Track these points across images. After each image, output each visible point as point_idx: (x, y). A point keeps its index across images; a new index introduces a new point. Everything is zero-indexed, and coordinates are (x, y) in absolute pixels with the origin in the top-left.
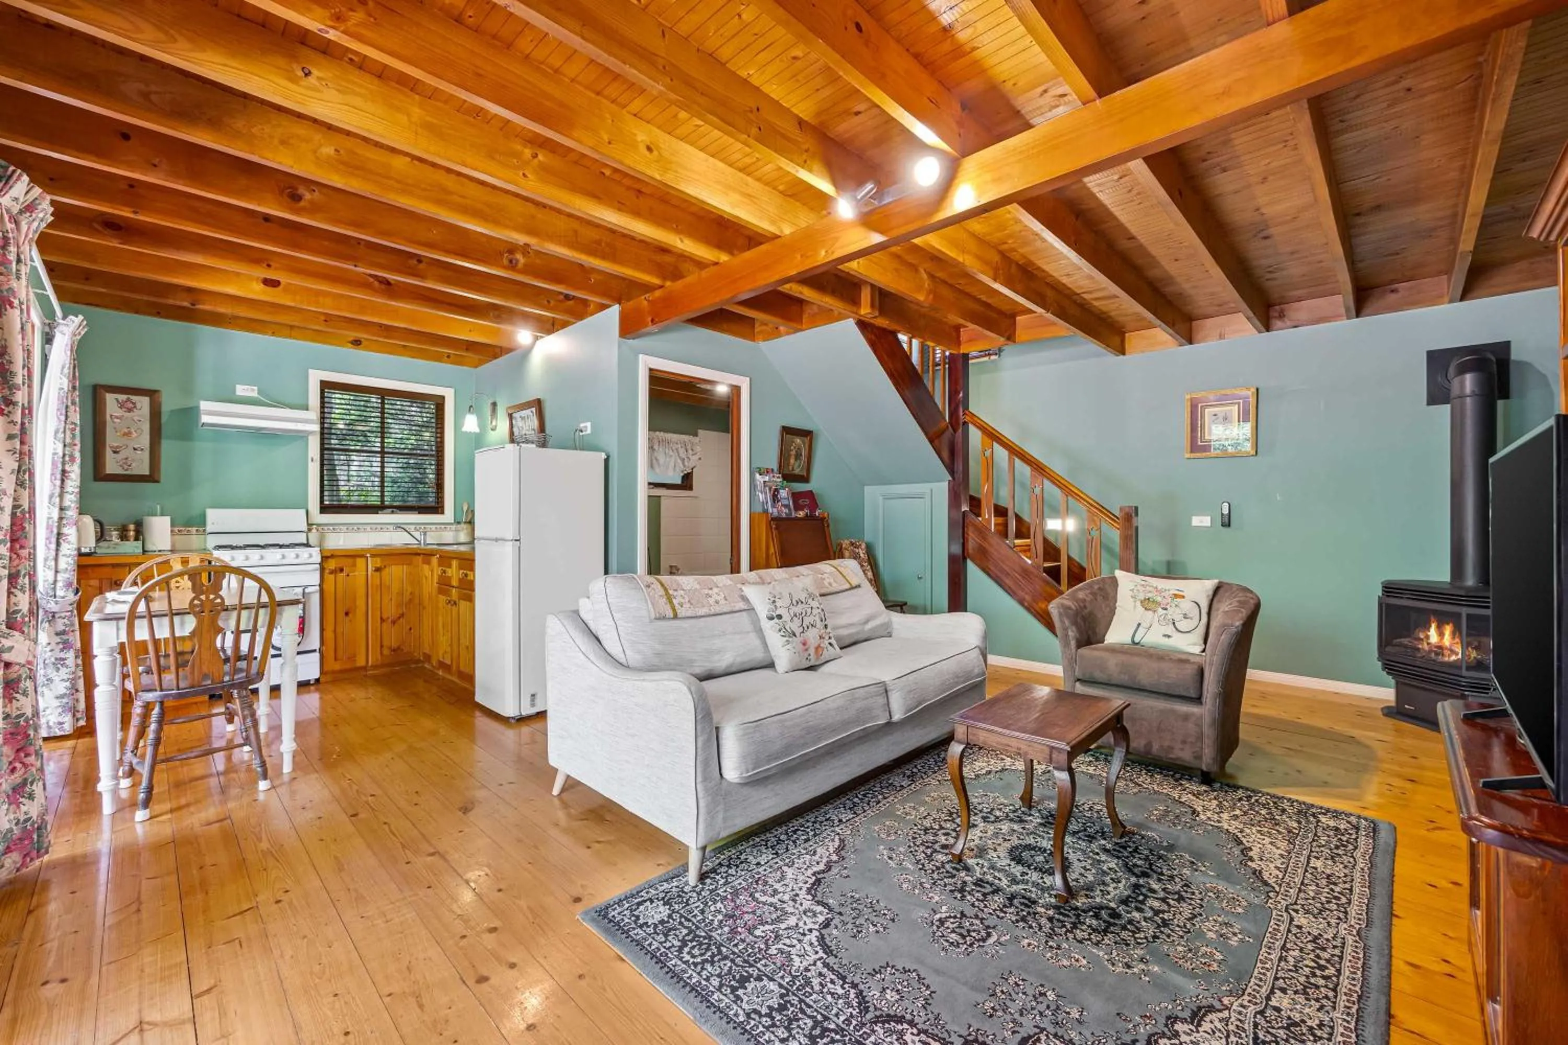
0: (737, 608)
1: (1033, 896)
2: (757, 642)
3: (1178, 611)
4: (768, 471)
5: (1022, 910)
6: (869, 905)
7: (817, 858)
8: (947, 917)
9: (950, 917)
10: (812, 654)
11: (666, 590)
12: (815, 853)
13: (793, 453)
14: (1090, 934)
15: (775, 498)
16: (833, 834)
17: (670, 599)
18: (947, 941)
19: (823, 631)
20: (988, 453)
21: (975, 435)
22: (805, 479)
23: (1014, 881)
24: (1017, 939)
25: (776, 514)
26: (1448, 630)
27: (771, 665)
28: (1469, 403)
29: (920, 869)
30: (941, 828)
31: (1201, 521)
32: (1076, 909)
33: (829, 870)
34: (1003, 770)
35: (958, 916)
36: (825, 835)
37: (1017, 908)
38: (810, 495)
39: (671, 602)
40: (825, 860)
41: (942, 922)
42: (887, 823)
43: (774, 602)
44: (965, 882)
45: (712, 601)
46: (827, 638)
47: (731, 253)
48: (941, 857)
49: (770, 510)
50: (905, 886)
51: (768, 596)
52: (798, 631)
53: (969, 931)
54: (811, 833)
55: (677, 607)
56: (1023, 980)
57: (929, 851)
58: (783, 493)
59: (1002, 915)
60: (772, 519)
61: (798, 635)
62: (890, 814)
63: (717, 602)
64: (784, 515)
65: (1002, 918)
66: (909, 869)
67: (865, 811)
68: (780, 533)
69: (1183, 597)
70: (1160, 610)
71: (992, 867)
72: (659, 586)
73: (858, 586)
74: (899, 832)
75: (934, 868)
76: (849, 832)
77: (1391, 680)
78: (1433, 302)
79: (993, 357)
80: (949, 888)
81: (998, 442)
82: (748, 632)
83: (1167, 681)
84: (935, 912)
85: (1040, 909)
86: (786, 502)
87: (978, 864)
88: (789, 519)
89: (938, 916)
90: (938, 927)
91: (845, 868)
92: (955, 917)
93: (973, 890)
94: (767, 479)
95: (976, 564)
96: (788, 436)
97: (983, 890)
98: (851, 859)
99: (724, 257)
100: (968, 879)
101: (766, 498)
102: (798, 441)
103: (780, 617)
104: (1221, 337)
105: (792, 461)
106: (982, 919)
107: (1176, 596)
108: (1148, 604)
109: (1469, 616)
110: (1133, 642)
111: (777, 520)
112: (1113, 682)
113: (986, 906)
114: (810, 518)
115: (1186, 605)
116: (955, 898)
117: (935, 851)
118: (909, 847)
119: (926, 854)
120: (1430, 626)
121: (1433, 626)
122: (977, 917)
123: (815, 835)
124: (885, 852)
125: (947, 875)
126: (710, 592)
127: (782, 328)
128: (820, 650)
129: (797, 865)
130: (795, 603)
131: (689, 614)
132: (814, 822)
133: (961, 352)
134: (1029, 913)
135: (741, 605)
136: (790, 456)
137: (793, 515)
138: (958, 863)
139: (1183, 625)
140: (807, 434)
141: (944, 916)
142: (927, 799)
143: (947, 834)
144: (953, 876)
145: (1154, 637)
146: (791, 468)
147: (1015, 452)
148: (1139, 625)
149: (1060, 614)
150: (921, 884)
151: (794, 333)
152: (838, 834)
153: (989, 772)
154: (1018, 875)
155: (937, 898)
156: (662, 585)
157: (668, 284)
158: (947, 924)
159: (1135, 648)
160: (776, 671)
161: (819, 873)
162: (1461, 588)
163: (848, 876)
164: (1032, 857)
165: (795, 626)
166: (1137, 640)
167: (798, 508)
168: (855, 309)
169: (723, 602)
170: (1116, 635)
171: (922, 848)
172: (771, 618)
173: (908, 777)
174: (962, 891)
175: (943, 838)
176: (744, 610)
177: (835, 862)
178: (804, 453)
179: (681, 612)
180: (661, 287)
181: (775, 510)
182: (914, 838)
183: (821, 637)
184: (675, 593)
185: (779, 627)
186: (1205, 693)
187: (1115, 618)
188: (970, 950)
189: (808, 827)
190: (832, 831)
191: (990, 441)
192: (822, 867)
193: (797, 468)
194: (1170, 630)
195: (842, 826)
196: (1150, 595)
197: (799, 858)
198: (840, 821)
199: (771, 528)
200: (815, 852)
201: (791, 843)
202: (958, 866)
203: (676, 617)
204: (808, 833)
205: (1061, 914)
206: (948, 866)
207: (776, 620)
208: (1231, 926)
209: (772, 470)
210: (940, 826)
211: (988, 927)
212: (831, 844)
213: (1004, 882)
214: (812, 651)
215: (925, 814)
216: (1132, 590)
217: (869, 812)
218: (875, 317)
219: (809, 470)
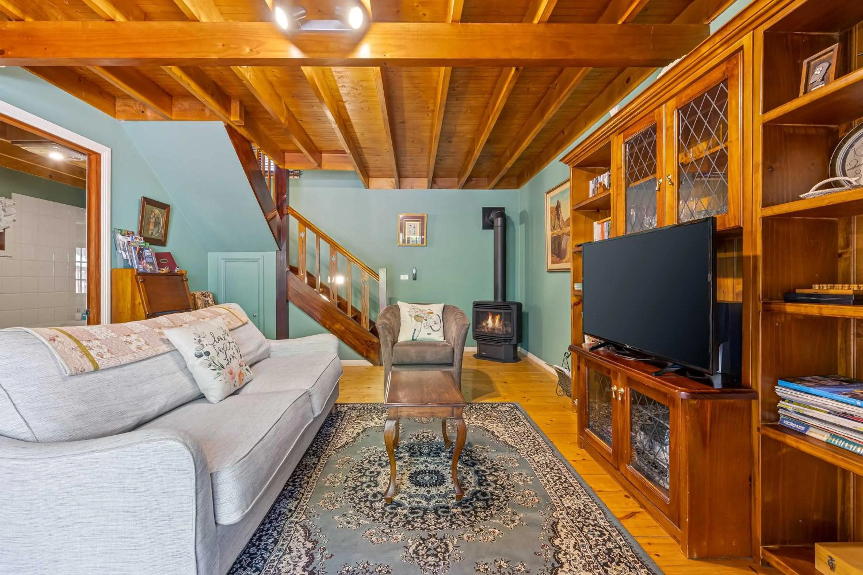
0: (161, 352)
1: (444, 504)
2: (185, 380)
3: (432, 320)
4: (128, 234)
5: (447, 516)
6: (364, 571)
7: (295, 553)
8: (416, 548)
9: (418, 546)
10: (237, 381)
11: (77, 341)
12: (291, 551)
13: (153, 220)
14: (485, 512)
15: (140, 257)
16: (293, 525)
17: (85, 352)
18: (430, 565)
19: (240, 360)
20: (302, 235)
21: (293, 224)
22: (162, 243)
23: (428, 500)
24: (460, 538)
25: (141, 270)
26: (497, 318)
27: (201, 397)
28: (499, 229)
29: (374, 520)
30: (362, 483)
31: (404, 277)
32: (467, 500)
33: (313, 558)
34: (365, 430)
35: (421, 542)
36: (286, 529)
37: (443, 516)
38: (168, 255)
39: (88, 355)
40: (303, 551)
41: (416, 552)
42: (326, 496)
43: (200, 341)
44: (405, 515)
45: (133, 347)
46: (244, 365)
47: (128, 19)
48: (378, 505)
49: (136, 266)
50: (374, 539)
51: (194, 336)
52: (224, 363)
53: (435, 549)
54: (275, 533)
55: (97, 358)
56: (486, 564)
57: (368, 504)
58: (147, 253)
59: (441, 526)
60: (139, 274)
61: (225, 367)
62: (322, 489)
63: (139, 348)
64: (149, 271)
65: (442, 528)
66: (366, 525)
67: (303, 494)
68: (146, 286)
69: (432, 313)
70: (424, 321)
71: (411, 496)
72: (68, 339)
73: (246, 323)
74: (339, 499)
75: (381, 515)
76: (304, 517)
77: (475, 342)
78: (483, 187)
79: (296, 177)
80: (401, 524)
81: (308, 227)
82: (174, 373)
83: (440, 357)
84: (407, 548)
85: (454, 511)
86: (150, 260)
87: (401, 498)
88: (153, 274)
89: (411, 550)
90: (418, 558)
91: (324, 549)
92: (420, 544)
93: (413, 518)
94: (129, 239)
95: (295, 304)
96: (147, 205)
97: (418, 515)
98: (323, 539)
99: (119, 18)
100: (405, 511)
101: (131, 257)
102: (157, 211)
103: (208, 353)
104: (412, 188)
105: (151, 227)
106: (434, 535)
107: (430, 313)
108: (418, 318)
109: (504, 313)
110: (413, 340)
111: (143, 275)
112: (413, 363)
113: (429, 526)
114: (171, 274)
115: (435, 318)
116: (409, 530)
117: (371, 502)
118: (354, 507)
119: (368, 507)
120: (488, 318)
121: (490, 317)
122: (431, 536)
123: (279, 533)
124: (342, 520)
125: (392, 516)
126: (129, 339)
127: (149, 113)
128: (241, 375)
129: (283, 570)
130: (217, 340)
131: (112, 364)
132: (271, 522)
133: (286, 168)
134: (451, 517)
135: (164, 348)
136: (149, 223)
137: (158, 271)
138: (391, 504)
139: (436, 327)
140: (165, 207)
141: (414, 547)
142: (337, 466)
143: (369, 486)
144: (396, 515)
145: (423, 335)
146: (150, 233)
147: (320, 235)
148: (415, 330)
149: (383, 328)
150: (383, 531)
151: (163, 120)
152: (297, 523)
153: (358, 434)
154: (426, 493)
155: (400, 537)
156: (70, 336)
157: (29, 20)
158: (421, 552)
159: (414, 343)
160: (208, 402)
161: (308, 566)
162: (497, 302)
163: (332, 555)
164: (423, 478)
165: (221, 360)
166: (414, 338)
167: (160, 266)
168: (227, 115)
169: (145, 347)
170: (404, 337)
171: (362, 504)
172: (200, 356)
173: (313, 455)
174: (409, 522)
175: (368, 490)
176: (167, 352)
177: (313, 548)
178: (162, 221)
179: (102, 363)
180: (19, 20)
181: (141, 266)
182: (352, 499)
183: (241, 366)
184: (90, 344)
185: (208, 363)
186: (455, 360)
187: (401, 327)
188: (446, 563)
189: (268, 530)
190: (292, 522)
191: (304, 227)
192: (305, 559)
193: (155, 233)
194: (430, 331)
195: (295, 515)
196: (418, 313)
197: (280, 562)
198: (290, 511)
199: (137, 282)
200: (290, 548)
201: (263, 552)
202: (393, 506)
203: (97, 369)
204: (271, 534)
205: (464, 507)
206: (387, 509)
207: (205, 357)
208: (522, 474)
209: (133, 233)
210: (360, 482)
211: (441, 540)
212: (297, 534)
213: (424, 503)
214: (237, 378)
215: (345, 478)
216: (409, 312)
217: (306, 493)
218: (240, 126)
219: (166, 235)
